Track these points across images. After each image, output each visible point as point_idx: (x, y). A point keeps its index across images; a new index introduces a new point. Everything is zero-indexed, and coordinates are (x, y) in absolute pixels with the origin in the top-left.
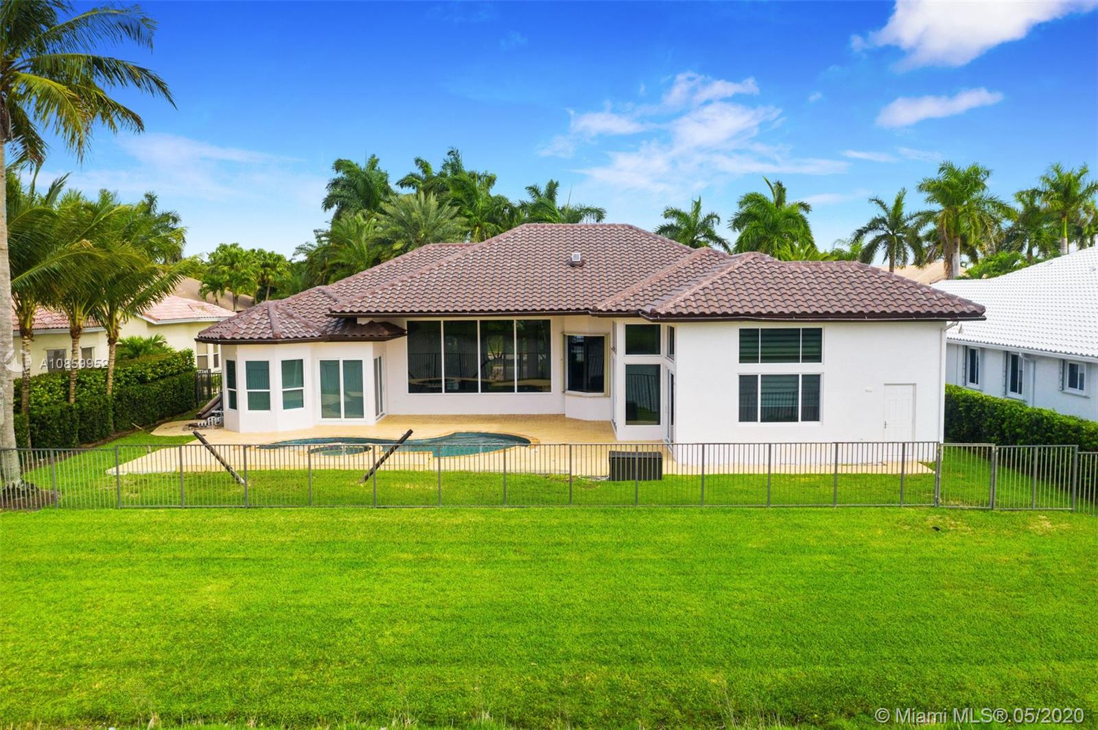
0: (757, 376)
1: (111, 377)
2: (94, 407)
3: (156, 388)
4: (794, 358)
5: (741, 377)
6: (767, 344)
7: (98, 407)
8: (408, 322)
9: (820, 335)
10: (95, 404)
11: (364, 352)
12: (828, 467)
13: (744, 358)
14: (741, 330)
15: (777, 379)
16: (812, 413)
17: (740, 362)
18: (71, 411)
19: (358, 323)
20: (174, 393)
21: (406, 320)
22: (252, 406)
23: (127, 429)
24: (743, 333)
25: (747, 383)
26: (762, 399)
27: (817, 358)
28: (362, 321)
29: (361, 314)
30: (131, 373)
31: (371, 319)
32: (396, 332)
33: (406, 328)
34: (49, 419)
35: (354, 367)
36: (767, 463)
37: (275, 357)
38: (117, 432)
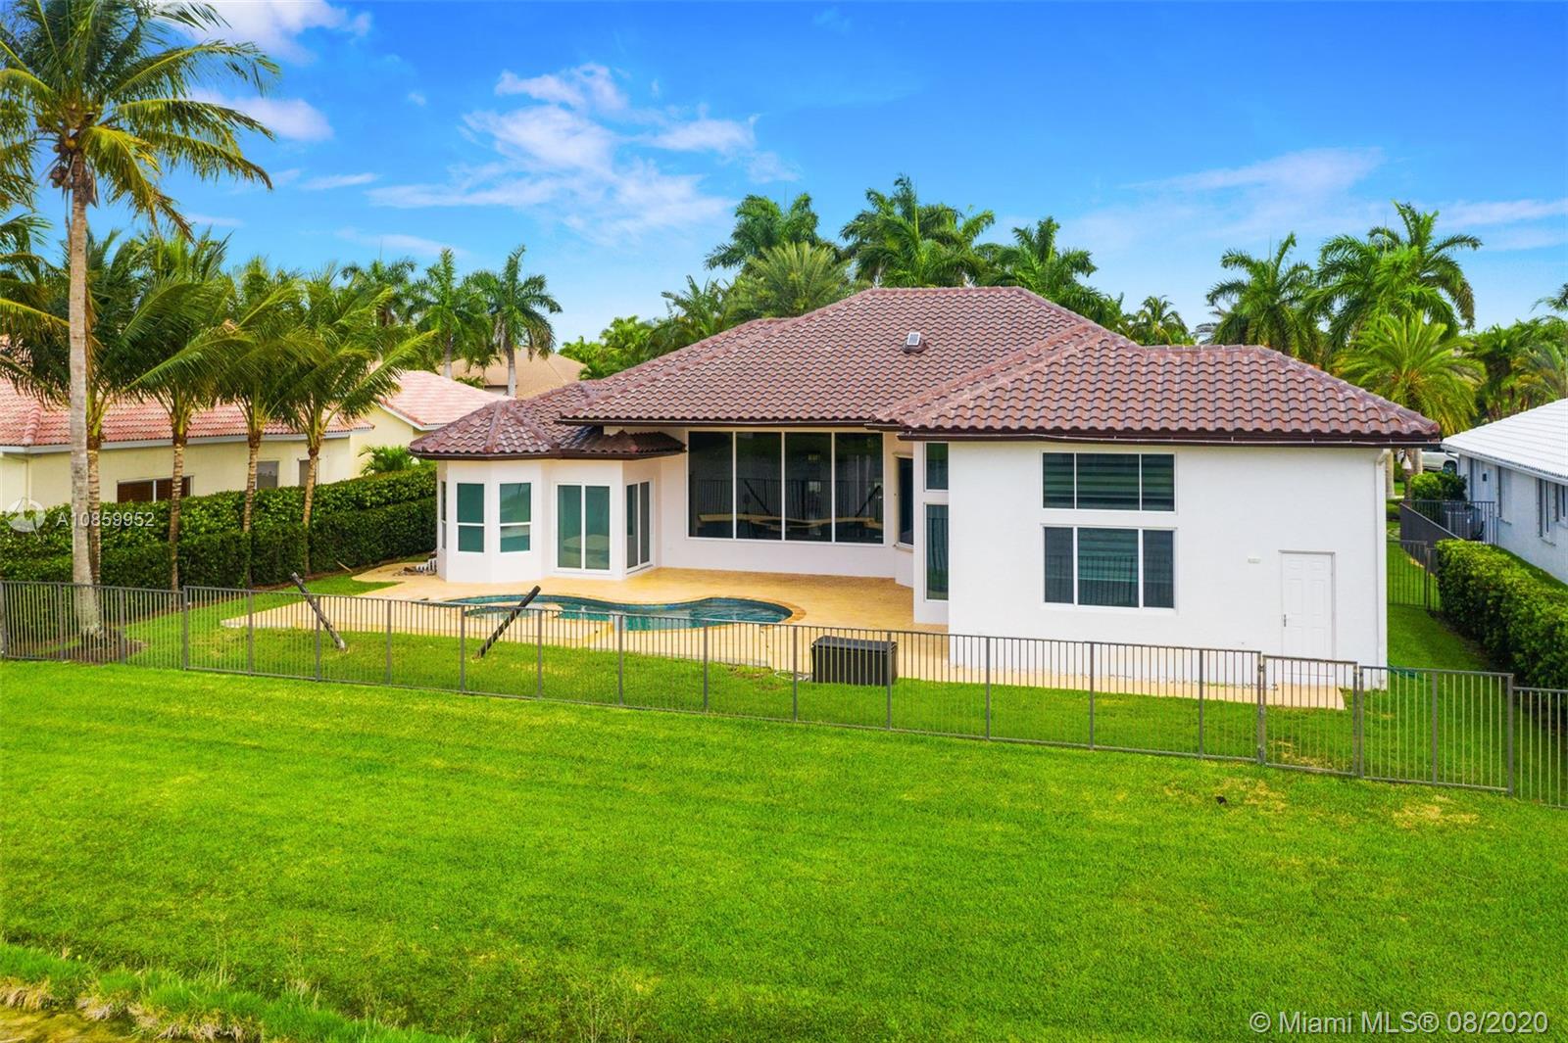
0: (1072, 529)
1: (308, 499)
2: (275, 538)
3: (380, 515)
4: (1128, 502)
5: (1047, 530)
6: (1086, 479)
7: (282, 538)
8: (690, 433)
9: (1171, 466)
10: (278, 534)
11: (612, 476)
12: (1187, 687)
13: (1052, 499)
14: (1045, 455)
15: (1100, 536)
16: (1161, 595)
17: (1045, 506)
18: (238, 542)
19: (605, 433)
20: (409, 525)
21: (687, 430)
22: (463, 546)
23: (331, 570)
24: (1049, 460)
25: (1056, 539)
26: (1080, 567)
27: (1166, 502)
28: (610, 431)
29: (609, 421)
30: (343, 495)
31: (621, 428)
32: (670, 446)
33: (687, 443)
34: (203, 551)
35: (599, 495)
36: (1087, 672)
37: (493, 478)
38: (312, 573)
